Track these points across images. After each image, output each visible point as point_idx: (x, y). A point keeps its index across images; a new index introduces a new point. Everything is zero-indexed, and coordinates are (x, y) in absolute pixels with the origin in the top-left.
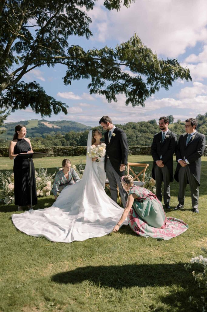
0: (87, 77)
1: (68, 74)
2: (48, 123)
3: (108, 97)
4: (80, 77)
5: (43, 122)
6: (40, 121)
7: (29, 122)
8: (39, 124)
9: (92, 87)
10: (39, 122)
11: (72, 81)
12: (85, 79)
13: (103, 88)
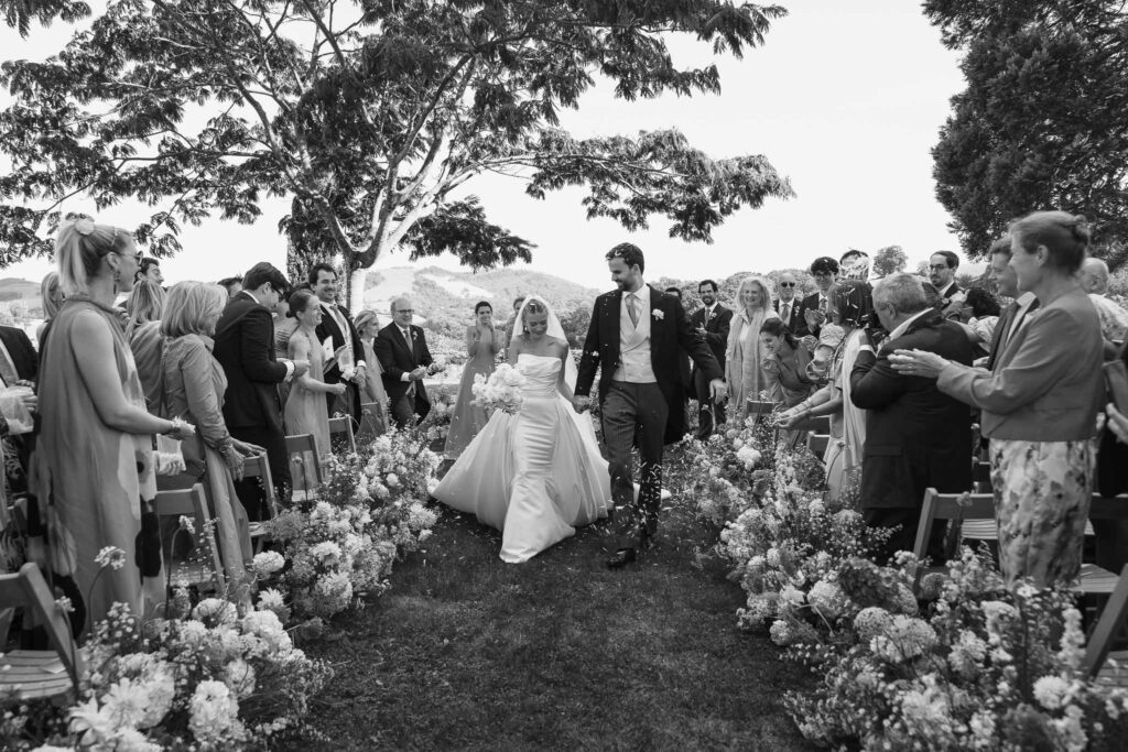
0: (580, 182)
1: (539, 179)
2: (447, 278)
3: (626, 222)
4: (562, 182)
5: (430, 277)
6: (421, 272)
7: (383, 274)
8: (416, 283)
9: (591, 205)
10: (416, 274)
11: (547, 192)
12: (575, 187)
13: (615, 206)
